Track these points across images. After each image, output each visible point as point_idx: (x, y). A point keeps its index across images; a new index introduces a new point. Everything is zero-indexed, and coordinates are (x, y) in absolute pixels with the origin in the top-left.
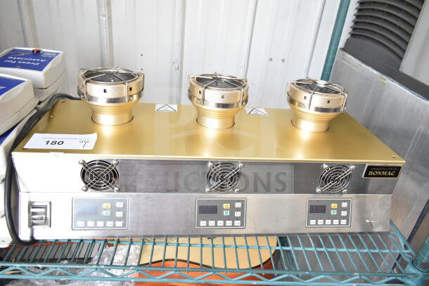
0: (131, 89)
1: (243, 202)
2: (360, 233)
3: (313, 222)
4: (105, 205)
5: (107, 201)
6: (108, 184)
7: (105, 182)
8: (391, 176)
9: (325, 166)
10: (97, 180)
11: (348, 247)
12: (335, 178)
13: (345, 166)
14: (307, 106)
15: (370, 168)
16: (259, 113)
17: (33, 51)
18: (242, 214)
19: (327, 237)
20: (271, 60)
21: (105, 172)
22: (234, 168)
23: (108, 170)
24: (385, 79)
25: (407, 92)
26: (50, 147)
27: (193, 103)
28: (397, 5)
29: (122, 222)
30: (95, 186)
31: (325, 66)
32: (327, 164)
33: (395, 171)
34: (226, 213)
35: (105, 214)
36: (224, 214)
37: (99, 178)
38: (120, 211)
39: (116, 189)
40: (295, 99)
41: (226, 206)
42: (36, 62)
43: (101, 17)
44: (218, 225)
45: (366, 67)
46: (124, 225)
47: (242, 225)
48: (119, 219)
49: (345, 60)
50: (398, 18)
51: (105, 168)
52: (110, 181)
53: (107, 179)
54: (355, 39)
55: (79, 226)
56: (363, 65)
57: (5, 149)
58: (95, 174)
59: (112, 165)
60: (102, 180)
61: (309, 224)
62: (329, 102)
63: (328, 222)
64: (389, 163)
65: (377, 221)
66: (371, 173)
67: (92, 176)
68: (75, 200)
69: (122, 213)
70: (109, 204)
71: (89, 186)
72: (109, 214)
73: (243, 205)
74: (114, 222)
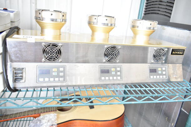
3: (152, 77)
4: (54, 70)
5: (55, 67)
7: (55, 56)
8: (181, 54)
15: (173, 50)
18: (121, 74)
21: (55, 50)
22: (117, 49)
23: (57, 49)
29: (63, 78)
30: (49, 58)
32: (156, 48)
33: (183, 51)
35: (54, 75)
36: (113, 73)
37: (52, 53)
38: (62, 72)
41: (113, 69)
44: (110, 79)
46: (64, 80)
48: (61, 77)
51: (55, 48)
52: (58, 56)
53: (56, 54)
55: (40, 80)
57: (2, 37)
58: (50, 51)
59: (59, 46)
61: (150, 78)
63: (158, 77)
65: (178, 76)
66: (174, 53)
68: (38, 67)
69: (63, 73)
70: (56, 69)
71: (46, 58)
72: (56, 74)
73: (121, 69)
74: (59, 78)
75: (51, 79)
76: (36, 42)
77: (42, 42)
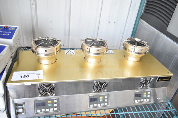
0: (57, 49)
1: (108, 95)
2: (154, 103)
4: (49, 102)
6: (50, 93)
7: (49, 92)
8: (168, 80)
9: (142, 79)
10: (46, 92)
11: (150, 110)
12: (146, 83)
13: (150, 78)
14: (133, 52)
15: (160, 78)
16: (110, 53)
17: (4, 27)
18: (108, 100)
19: (142, 106)
20: (109, 22)
21: (49, 89)
22: (105, 83)
23: (51, 88)
24: (160, 34)
25: (170, 40)
26: (23, 79)
27: (84, 53)
28: (166, 2)
30: (45, 94)
31: (134, 27)
32: (143, 78)
33: (169, 78)
34: (101, 101)
35: (49, 106)
36: (100, 101)
37: (47, 91)
39: (54, 95)
40: (127, 48)
41: (101, 97)
42: (7, 33)
43: (32, 5)
44: (98, 106)
45: (152, 27)
46: (58, 109)
47: (108, 105)
48: (56, 107)
49: (141, 22)
50: (166, 7)
51: (49, 87)
52: (52, 92)
53: (50, 91)
54: (146, 14)
55: (38, 111)
56: (150, 26)
58: (45, 90)
59: (53, 85)
60: (48, 92)
61: (135, 102)
62: (142, 50)
63: (142, 100)
64: (167, 75)
65: (161, 98)
66: (160, 80)
67: (43, 90)
68: (36, 101)
69: (57, 104)
70: (51, 101)
71: (42, 95)
72: (51, 106)
73: (108, 97)
74: (53, 109)
75: (46, 109)
76: (31, 84)
77: (38, 84)
